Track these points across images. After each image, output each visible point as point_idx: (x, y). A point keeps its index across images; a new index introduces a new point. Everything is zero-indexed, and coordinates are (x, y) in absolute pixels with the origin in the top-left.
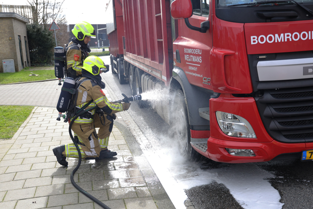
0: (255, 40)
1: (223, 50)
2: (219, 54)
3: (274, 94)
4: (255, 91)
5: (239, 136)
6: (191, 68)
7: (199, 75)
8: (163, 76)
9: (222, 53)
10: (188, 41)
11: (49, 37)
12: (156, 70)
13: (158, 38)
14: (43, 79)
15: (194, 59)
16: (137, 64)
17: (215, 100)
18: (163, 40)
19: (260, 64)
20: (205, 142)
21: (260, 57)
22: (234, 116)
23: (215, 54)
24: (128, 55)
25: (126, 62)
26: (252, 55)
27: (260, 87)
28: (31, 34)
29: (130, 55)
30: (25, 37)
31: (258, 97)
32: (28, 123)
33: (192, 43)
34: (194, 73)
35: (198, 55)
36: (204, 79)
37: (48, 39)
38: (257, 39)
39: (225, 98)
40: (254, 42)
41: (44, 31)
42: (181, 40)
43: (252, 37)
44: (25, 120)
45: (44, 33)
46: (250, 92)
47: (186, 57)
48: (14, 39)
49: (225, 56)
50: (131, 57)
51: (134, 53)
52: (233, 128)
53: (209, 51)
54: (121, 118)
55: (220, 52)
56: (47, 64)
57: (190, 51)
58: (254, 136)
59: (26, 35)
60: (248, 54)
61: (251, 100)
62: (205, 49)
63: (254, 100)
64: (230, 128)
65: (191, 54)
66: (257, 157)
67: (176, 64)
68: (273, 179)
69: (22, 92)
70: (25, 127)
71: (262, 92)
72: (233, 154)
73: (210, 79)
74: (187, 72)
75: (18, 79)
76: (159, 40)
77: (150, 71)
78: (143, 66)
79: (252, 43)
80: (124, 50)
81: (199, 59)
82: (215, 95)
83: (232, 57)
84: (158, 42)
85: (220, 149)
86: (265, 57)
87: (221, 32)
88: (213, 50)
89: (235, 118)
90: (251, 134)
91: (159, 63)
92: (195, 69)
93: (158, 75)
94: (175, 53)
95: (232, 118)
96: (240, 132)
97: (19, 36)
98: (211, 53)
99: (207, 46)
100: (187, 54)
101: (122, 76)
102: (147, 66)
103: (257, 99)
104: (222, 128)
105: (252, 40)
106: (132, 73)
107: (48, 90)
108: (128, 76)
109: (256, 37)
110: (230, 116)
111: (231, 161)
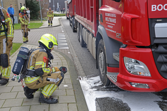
0: (155, 8)
1: (131, 15)
2: (128, 18)
3: (166, 47)
4: (152, 44)
5: (138, 74)
6: (109, 26)
7: (114, 32)
8: (93, 30)
9: (130, 17)
10: (108, 8)
11: (37, 5)
12: (90, 26)
13: (91, 6)
14: (32, 28)
15: (111, 20)
16: (80, 22)
17: (123, 49)
18: (93, 7)
19: (157, 25)
20: (116, 75)
21: (157, 20)
22: (136, 61)
23: (125, 17)
24: (77, 16)
25: (76, 20)
26: (151, 19)
27: (156, 41)
28: (28, 3)
29: (78, 16)
30: (24, 4)
31: (154, 48)
32: (16, 54)
33: (110, 9)
34: (111, 30)
35: (114, 18)
36: (117, 34)
37: (36, 6)
38: (157, 7)
39: (130, 48)
40: (154, 9)
41: (34, 1)
42: (104, 7)
43: (152, 6)
44: (15, 52)
45: (34, 2)
46: (149, 45)
47: (106, 19)
48: (18, 5)
49: (132, 19)
50: (78, 17)
51: (79, 15)
52: (135, 68)
53: (121, 15)
54: (70, 53)
55: (128, 16)
56: (36, 19)
57: (109, 15)
58: (149, 75)
59: (25, 3)
60: (149, 18)
61: (149, 50)
62: (118, 14)
63: (151, 51)
64: (133, 69)
65: (110, 17)
66: (150, 89)
67: (100, 23)
68: (160, 102)
69: (19, 35)
70: (13, 57)
71: (157, 45)
72: (134, 86)
73: (121, 34)
74: (106, 29)
75: (19, 27)
76: (92, 7)
77: (86, 26)
78: (83, 23)
79: (152, 10)
80: (75, 13)
81: (114, 21)
82: (123, 46)
83: (137, 20)
84: (91, 8)
85: (125, 82)
86: (161, 20)
87: (130, 3)
88: (124, 15)
89: (137, 62)
90: (148, 73)
91: (91, 21)
92: (111, 27)
93: (90, 29)
94: (100, 16)
95: (134, 62)
96: (140, 71)
97: (21, 4)
98: (122, 17)
99: (120, 12)
100: (107, 17)
101: (74, 28)
102: (85, 23)
103: (153, 50)
104: (127, 68)
105: (152, 8)
106: (78, 27)
107: (33, 34)
108: (77, 28)
109: (156, 6)
110: (133, 60)
111: (132, 90)
